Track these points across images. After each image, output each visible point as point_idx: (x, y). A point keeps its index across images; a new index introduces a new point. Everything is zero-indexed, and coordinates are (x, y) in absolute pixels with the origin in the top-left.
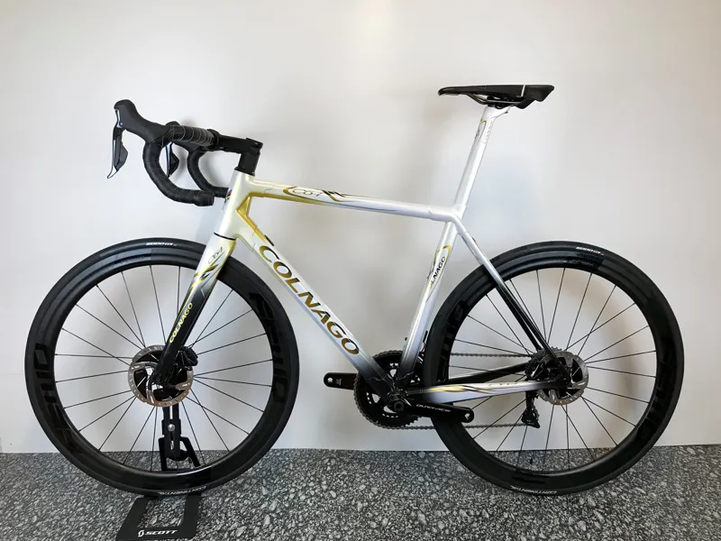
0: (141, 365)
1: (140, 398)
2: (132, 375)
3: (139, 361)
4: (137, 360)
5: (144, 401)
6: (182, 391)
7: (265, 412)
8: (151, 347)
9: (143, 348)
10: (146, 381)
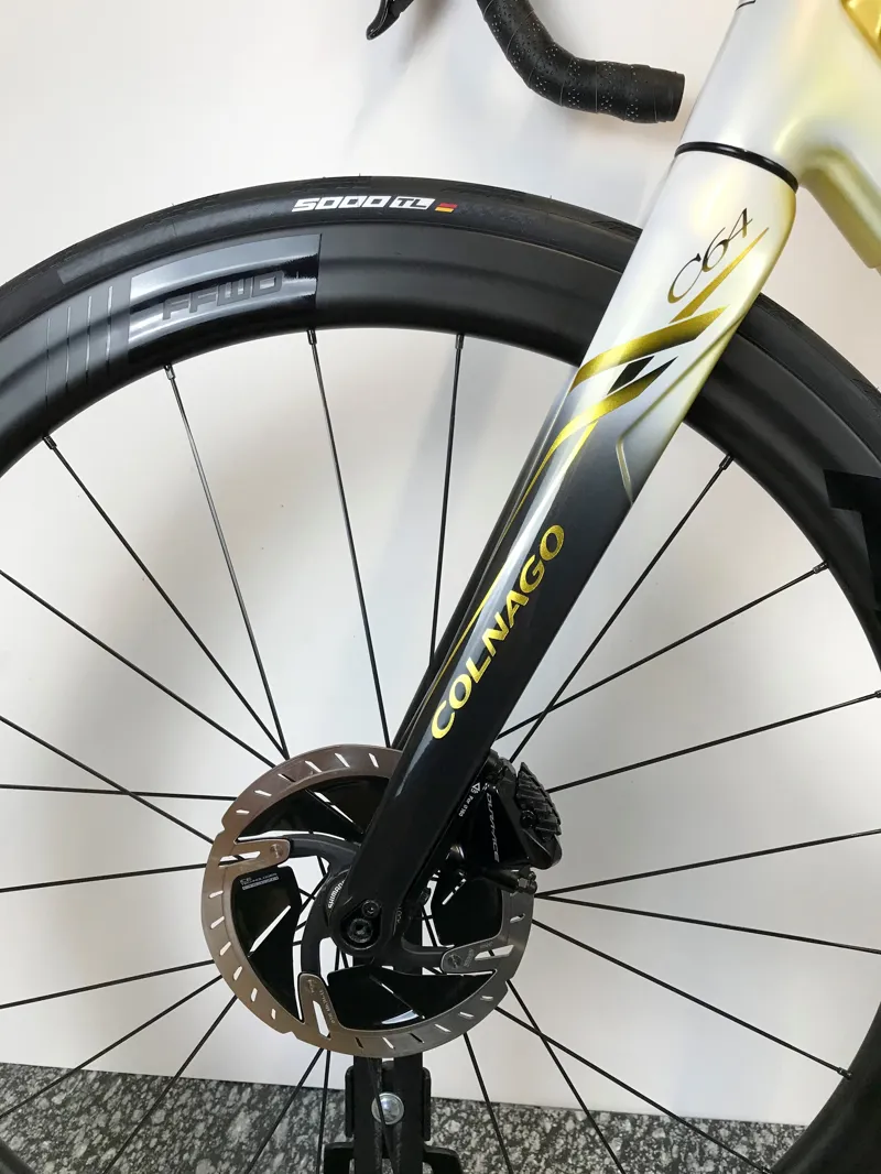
0: (267, 847)
1: (259, 1010)
2: (222, 894)
3: (257, 826)
4: (251, 818)
5: (280, 1027)
6: (473, 984)
7: (851, 1078)
8: (322, 756)
9: (278, 759)
10: (289, 924)
